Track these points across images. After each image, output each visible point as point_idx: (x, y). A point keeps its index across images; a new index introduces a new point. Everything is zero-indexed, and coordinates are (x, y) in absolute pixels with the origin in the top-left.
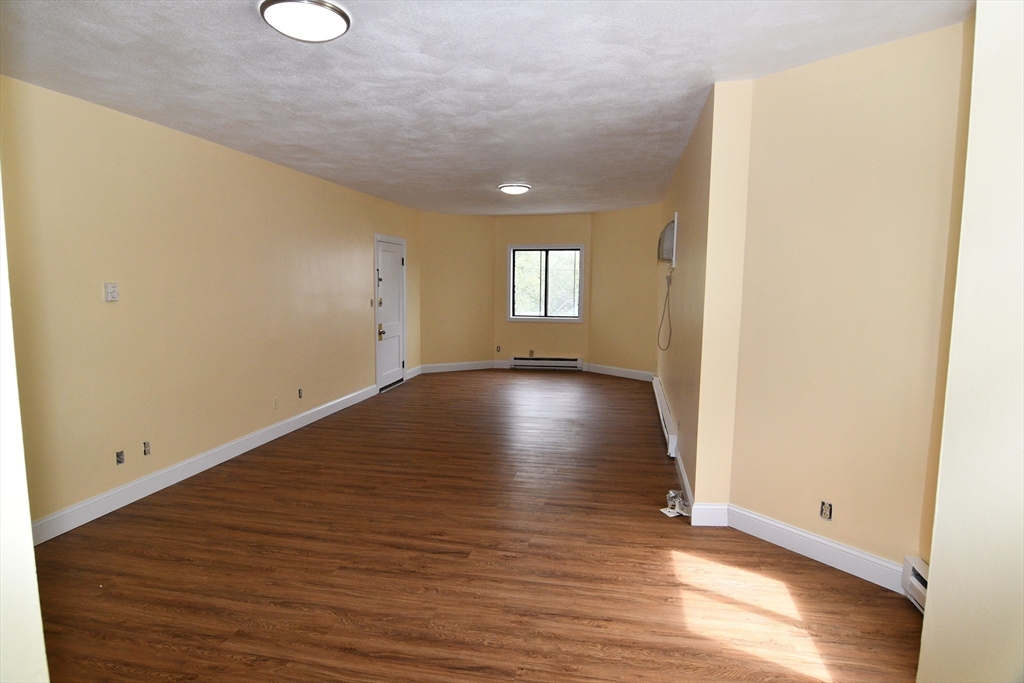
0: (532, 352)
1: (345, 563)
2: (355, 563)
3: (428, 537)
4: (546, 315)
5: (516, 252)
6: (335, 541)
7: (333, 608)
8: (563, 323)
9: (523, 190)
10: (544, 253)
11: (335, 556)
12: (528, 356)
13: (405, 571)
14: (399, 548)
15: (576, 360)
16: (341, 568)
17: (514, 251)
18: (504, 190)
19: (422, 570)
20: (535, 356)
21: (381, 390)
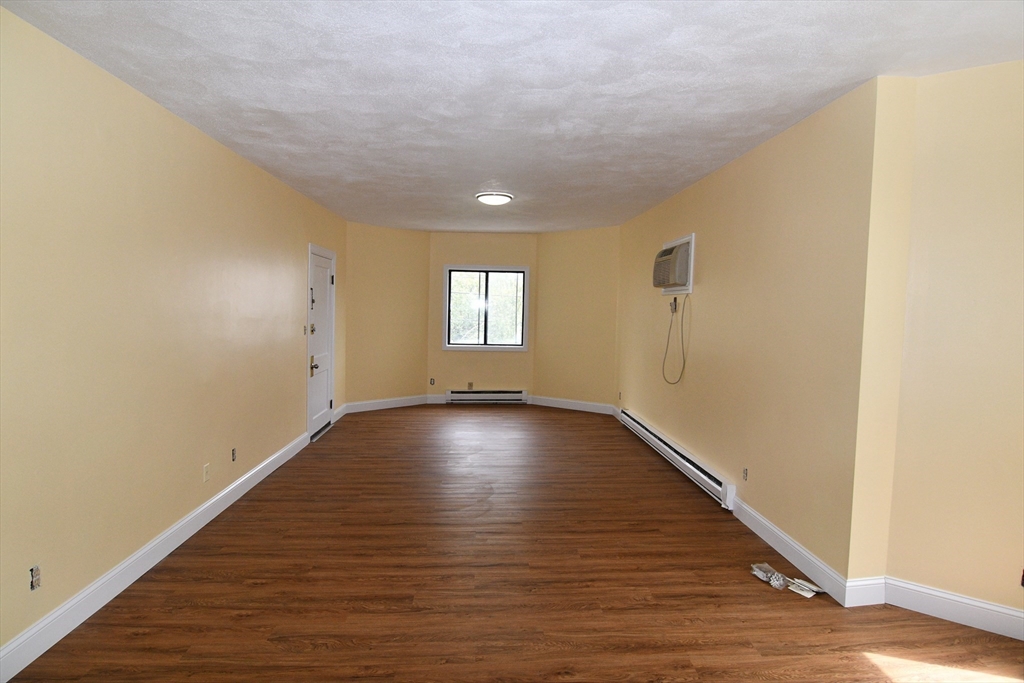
0: (471, 385)
4: (485, 343)
5: (453, 273)
8: (504, 351)
9: (505, 200)
10: (484, 274)
12: (467, 390)
15: (521, 392)
17: (450, 271)
18: (483, 200)
20: (475, 389)
21: (312, 438)
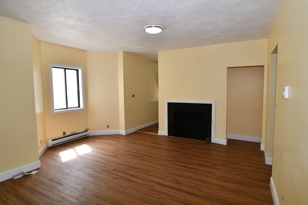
1: (149, 173)
2: (146, 172)
3: (120, 177)
6: (152, 181)
7: (153, 163)
11: (152, 176)
13: (133, 168)
14: (132, 175)
16: (150, 171)
19: (129, 167)
